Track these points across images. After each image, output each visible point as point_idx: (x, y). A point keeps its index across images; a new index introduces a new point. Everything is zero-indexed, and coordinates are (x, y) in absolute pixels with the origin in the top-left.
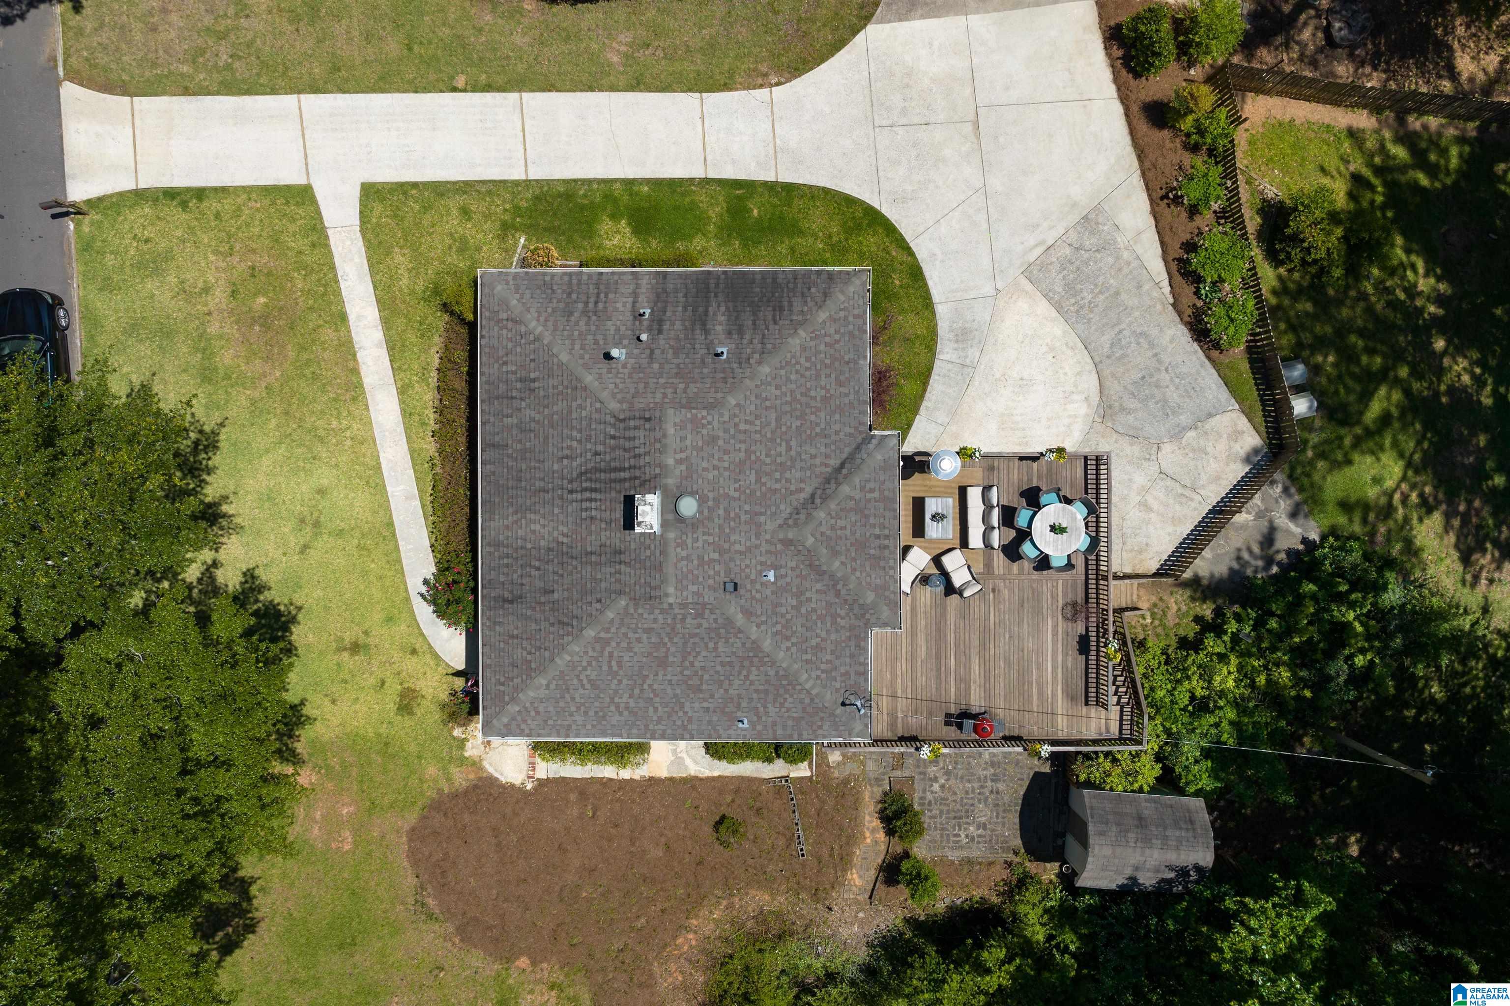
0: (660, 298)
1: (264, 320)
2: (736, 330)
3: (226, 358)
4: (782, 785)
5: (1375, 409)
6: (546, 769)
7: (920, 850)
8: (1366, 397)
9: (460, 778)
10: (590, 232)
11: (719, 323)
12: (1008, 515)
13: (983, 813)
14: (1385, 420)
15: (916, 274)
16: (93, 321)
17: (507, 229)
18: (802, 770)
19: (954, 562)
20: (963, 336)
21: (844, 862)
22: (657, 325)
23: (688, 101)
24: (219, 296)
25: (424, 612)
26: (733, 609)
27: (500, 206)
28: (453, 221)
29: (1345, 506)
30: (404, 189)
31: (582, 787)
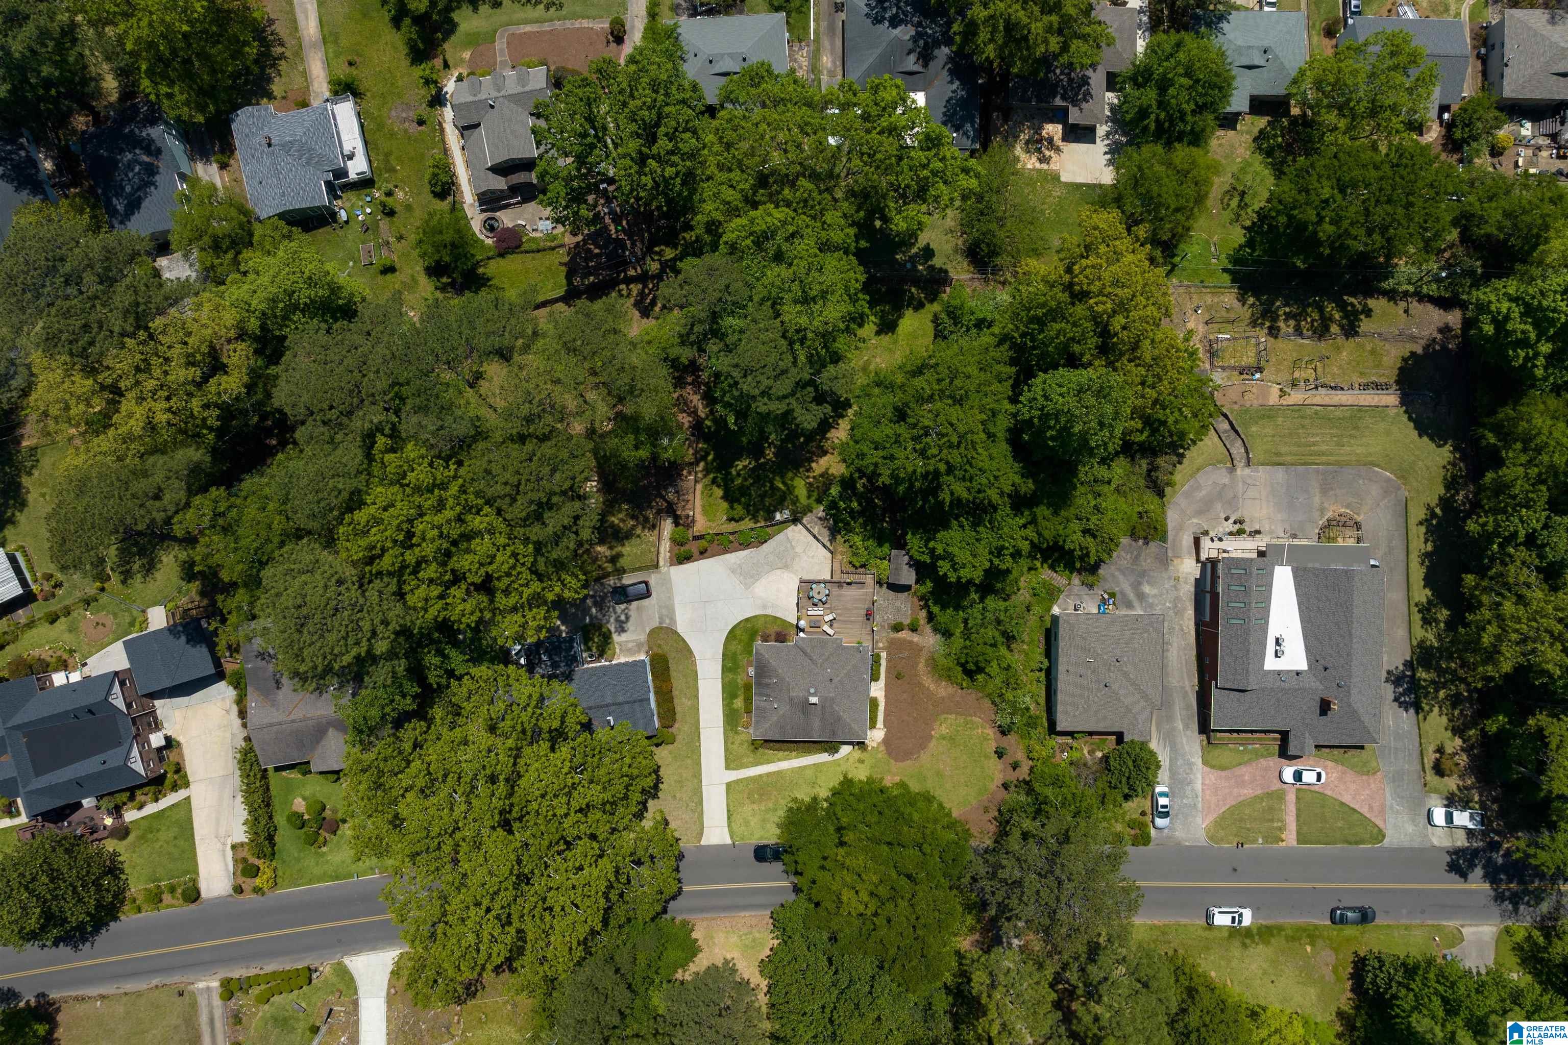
0: (761, 695)
1: (761, 795)
2: (770, 677)
3: (771, 805)
4: (889, 661)
5: (781, 486)
6: (880, 723)
7: (907, 622)
8: (779, 489)
9: (882, 748)
10: (737, 710)
11: (767, 681)
12: (815, 605)
13: (898, 603)
14: (784, 483)
15: (747, 620)
16: (761, 838)
17: (736, 733)
18: (884, 655)
19: (827, 618)
20: (765, 607)
21: (911, 642)
22: (768, 696)
23: (701, 683)
24: (755, 807)
25: (837, 756)
26: (836, 680)
27: (731, 734)
28: (735, 747)
29: (809, 497)
30: (727, 759)
31: (886, 715)
